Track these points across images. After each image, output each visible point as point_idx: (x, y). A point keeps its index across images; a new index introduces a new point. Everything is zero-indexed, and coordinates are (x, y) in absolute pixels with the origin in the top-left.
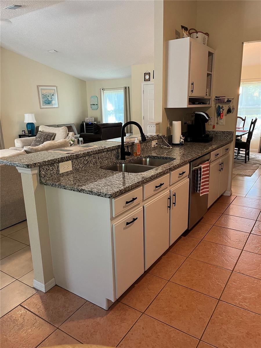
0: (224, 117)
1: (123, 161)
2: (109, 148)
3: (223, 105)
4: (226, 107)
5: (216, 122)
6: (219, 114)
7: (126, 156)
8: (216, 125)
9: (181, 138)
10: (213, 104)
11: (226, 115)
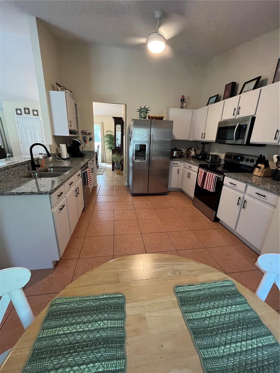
0: (88, 143)
1: (36, 171)
2: (22, 162)
3: (87, 136)
4: (88, 137)
5: (84, 145)
6: (85, 141)
7: (36, 168)
8: (84, 147)
9: (67, 155)
10: (80, 135)
11: (89, 142)
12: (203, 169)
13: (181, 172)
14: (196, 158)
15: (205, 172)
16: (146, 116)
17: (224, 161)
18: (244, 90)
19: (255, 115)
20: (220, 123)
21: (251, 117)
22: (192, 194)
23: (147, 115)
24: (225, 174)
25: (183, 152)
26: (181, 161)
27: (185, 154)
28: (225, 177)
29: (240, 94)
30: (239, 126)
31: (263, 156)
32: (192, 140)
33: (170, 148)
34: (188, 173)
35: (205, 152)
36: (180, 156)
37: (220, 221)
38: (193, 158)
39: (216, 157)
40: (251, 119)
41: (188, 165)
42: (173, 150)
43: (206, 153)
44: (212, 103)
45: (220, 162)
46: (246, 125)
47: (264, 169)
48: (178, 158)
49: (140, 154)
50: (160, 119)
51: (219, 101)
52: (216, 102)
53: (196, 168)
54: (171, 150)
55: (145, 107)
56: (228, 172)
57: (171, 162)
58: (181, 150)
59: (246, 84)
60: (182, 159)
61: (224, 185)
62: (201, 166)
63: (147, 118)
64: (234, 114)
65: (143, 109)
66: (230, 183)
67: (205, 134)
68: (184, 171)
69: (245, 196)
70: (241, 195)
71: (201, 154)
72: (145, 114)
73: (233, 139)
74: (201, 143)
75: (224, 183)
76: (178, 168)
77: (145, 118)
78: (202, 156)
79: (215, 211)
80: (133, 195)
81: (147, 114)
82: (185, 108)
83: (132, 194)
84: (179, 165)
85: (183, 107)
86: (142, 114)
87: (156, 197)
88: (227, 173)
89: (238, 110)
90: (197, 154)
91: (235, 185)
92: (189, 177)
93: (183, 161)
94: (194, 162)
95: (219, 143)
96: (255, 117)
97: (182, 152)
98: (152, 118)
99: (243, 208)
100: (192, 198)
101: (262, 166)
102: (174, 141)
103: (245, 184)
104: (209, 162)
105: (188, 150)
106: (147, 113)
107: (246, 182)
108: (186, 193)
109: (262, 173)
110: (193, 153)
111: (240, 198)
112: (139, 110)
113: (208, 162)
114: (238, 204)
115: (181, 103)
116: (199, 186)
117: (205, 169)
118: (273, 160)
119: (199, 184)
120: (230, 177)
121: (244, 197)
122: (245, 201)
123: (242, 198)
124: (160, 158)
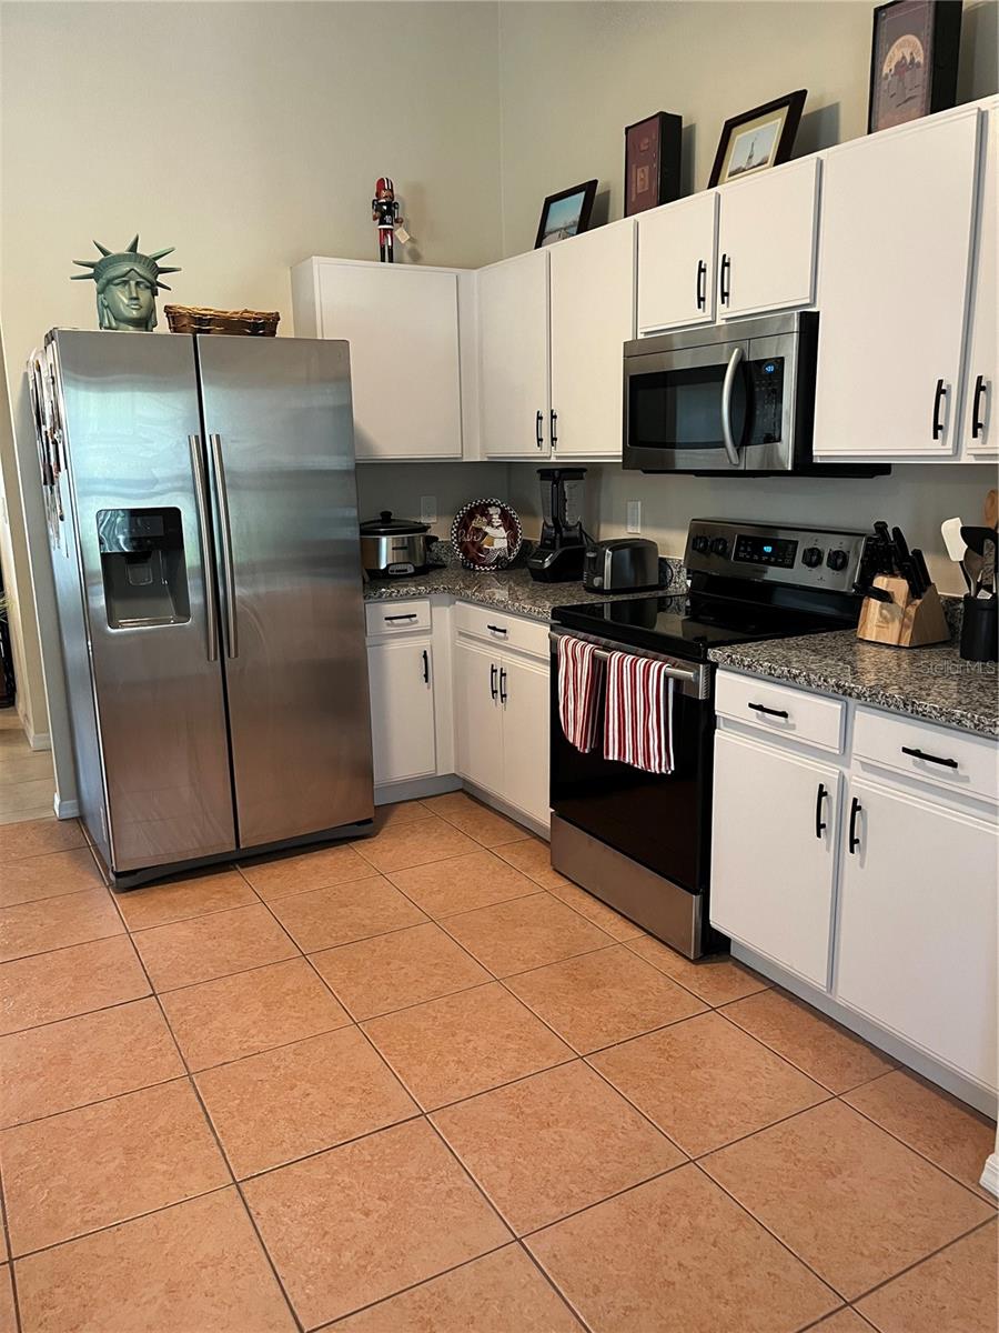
12: (582, 635)
13: (442, 668)
14: (521, 566)
15: (594, 658)
16: (152, 309)
17: (688, 572)
18: (731, 163)
19: (813, 304)
20: (632, 351)
21: (796, 313)
22: (536, 802)
23: (161, 301)
24: (714, 654)
25: (436, 539)
26: (433, 596)
27: (450, 548)
28: (719, 673)
29: (714, 182)
30: (742, 365)
31: (890, 530)
32: (476, 456)
33: (354, 513)
34: (494, 671)
35: (569, 529)
36: (419, 564)
37: (733, 952)
38: (505, 567)
39: (639, 552)
40: (795, 326)
41: (480, 618)
42: (370, 531)
43: (575, 533)
44: (565, 233)
45: (663, 585)
46: (780, 362)
47: (908, 603)
48: (411, 575)
49: (144, 575)
50: (254, 333)
51: (603, 220)
52: (584, 224)
53: (533, 635)
54: (362, 532)
55: (134, 247)
56: (729, 643)
57: (370, 609)
58: (425, 528)
59: (735, 130)
60: (439, 580)
61: (720, 722)
62: (565, 620)
63: (162, 326)
64: (701, 299)
65: (120, 258)
66: (751, 706)
67: (553, 417)
68: (460, 656)
69: (845, 771)
70: (828, 773)
71: (547, 545)
72: (145, 295)
73: (722, 444)
74: (538, 475)
75: (720, 707)
76: (423, 643)
77: (145, 322)
78: (559, 551)
79: (695, 893)
80: (127, 881)
81: (155, 293)
82: (406, 257)
83: (118, 875)
84: (423, 621)
85: (391, 251)
86: (121, 297)
87: (306, 865)
88: (728, 650)
89: (716, 276)
90: (526, 544)
91: (784, 715)
92: (504, 696)
93: (446, 596)
94: (514, 597)
95: (645, 472)
96: (818, 313)
97: (432, 540)
98: (193, 324)
99: (852, 851)
100: (542, 827)
101: (897, 586)
102: (372, 473)
103: (838, 706)
104: (607, 586)
105: (464, 525)
106: (153, 288)
107: (842, 693)
108: (497, 800)
109: (903, 625)
110: (498, 539)
111: (822, 793)
112: (91, 271)
113: (600, 591)
114: (820, 826)
115: (377, 226)
116: (573, 746)
117: (592, 637)
118: (942, 549)
119: (575, 735)
120: (749, 671)
121: (842, 779)
122: (856, 808)
123: (833, 791)
124: (290, 586)
